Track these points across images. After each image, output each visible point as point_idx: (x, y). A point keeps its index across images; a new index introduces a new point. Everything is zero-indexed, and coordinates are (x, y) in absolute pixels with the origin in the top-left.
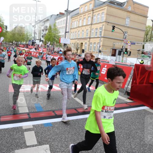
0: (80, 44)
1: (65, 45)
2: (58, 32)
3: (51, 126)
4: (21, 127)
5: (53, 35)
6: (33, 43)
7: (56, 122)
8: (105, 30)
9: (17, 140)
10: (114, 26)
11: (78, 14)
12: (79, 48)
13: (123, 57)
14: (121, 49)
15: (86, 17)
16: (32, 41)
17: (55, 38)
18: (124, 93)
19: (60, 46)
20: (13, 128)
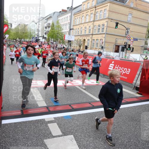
0: (82, 40)
1: (69, 41)
2: (61, 29)
3: (71, 119)
4: (44, 120)
5: (56, 33)
6: (37, 41)
7: (74, 115)
8: (107, 27)
9: (44, 131)
10: (118, 23)
11: (80, 11)
12: (81, 44)
13: (126, 53)
14: (124, 45)
15: (89, 13)
16: (35, 38)
17: (58, 35)
18: (132, 88)
19: (63, 43)
20: (37, 120)
